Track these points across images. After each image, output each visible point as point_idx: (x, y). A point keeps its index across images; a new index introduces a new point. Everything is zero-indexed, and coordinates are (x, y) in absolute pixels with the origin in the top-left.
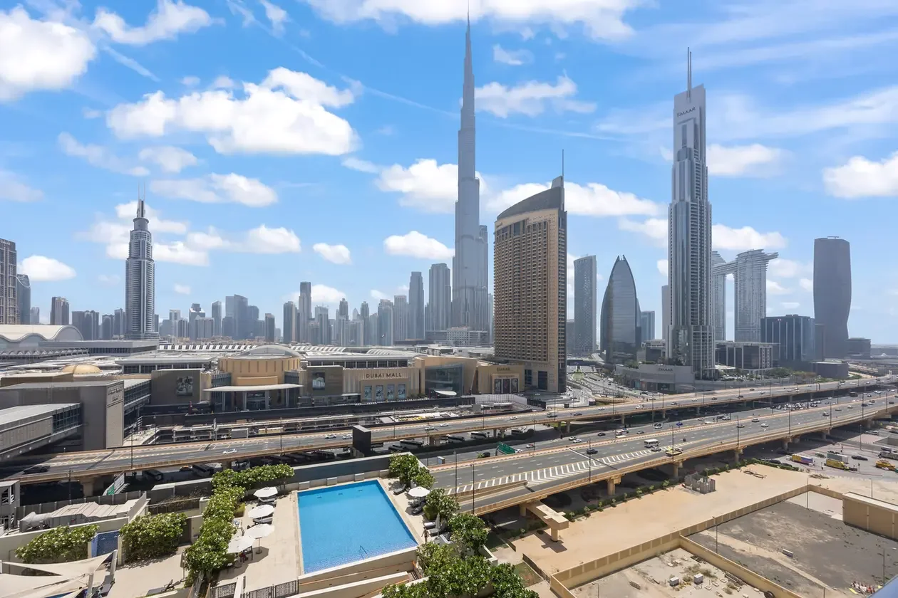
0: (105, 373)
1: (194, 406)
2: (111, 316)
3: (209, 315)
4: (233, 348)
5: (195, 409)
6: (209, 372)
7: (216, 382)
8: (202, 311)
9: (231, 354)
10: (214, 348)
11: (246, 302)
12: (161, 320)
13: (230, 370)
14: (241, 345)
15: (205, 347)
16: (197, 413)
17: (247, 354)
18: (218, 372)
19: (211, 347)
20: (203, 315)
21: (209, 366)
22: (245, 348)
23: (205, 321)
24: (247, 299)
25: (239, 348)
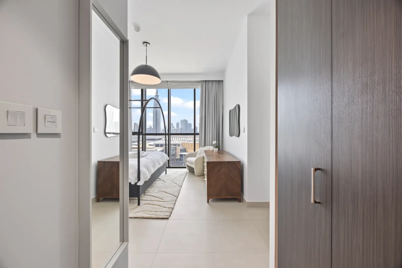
0: (151, 147)
1: (175, 159)
2: (149, 128)
3: (176, 127)
4: (184, 139)
5: (175, 160)
6: (179, 147)
7: (181, 151)
8: (173, 126)
9: (184, 141)
10: (178, 139)
11: (187, 122)
12: (161, 130)
13: (185, 147)
14: (187, 138)
15: (176, 139)
16: (176, 161)
17: (190, 141)
18: (182, 147)
19: (178, 138)
20: (174, 127)
21: (179, 145)
22: (188, 139)
23: (174, 129)
24: (187, 121)
25: (186, 139)
